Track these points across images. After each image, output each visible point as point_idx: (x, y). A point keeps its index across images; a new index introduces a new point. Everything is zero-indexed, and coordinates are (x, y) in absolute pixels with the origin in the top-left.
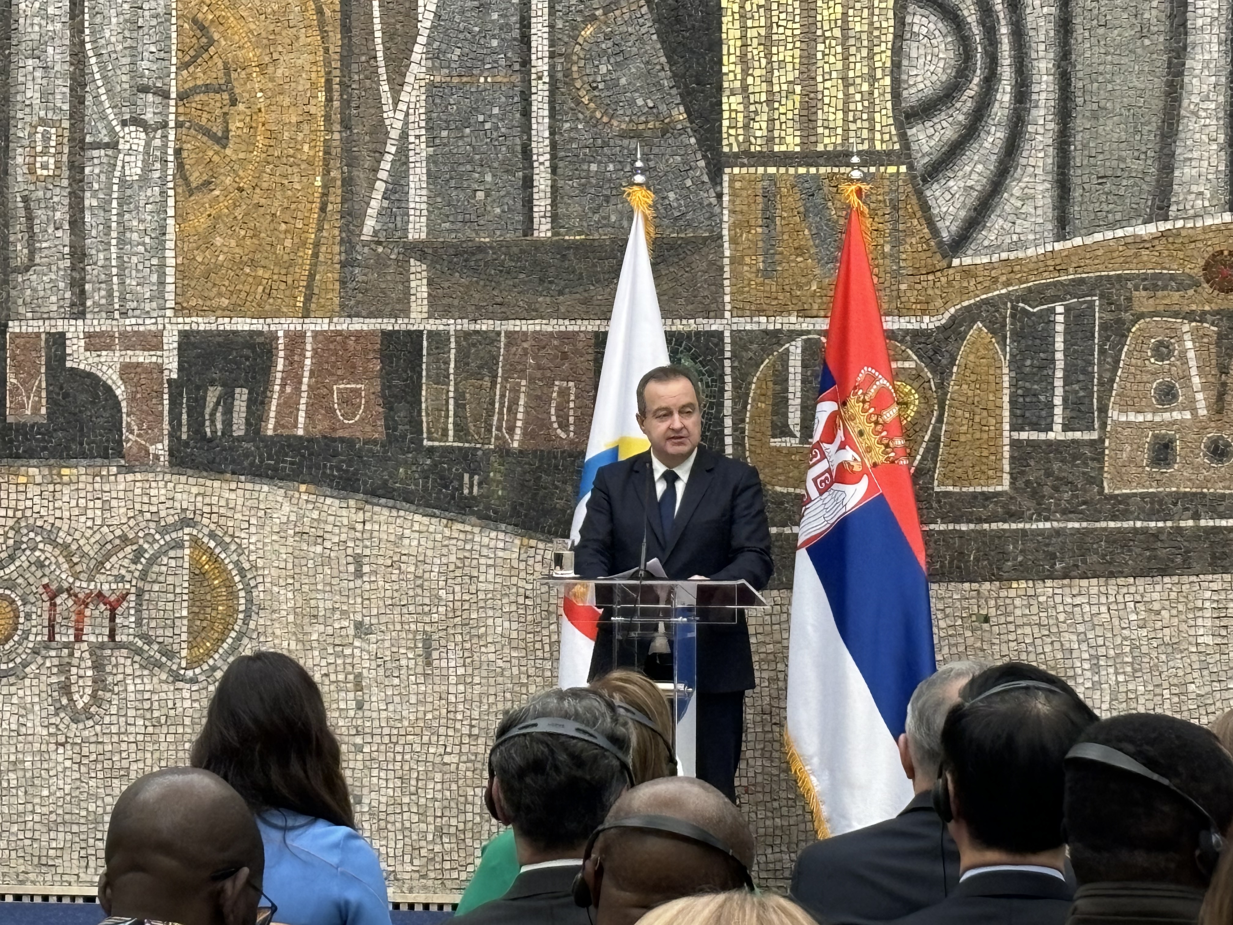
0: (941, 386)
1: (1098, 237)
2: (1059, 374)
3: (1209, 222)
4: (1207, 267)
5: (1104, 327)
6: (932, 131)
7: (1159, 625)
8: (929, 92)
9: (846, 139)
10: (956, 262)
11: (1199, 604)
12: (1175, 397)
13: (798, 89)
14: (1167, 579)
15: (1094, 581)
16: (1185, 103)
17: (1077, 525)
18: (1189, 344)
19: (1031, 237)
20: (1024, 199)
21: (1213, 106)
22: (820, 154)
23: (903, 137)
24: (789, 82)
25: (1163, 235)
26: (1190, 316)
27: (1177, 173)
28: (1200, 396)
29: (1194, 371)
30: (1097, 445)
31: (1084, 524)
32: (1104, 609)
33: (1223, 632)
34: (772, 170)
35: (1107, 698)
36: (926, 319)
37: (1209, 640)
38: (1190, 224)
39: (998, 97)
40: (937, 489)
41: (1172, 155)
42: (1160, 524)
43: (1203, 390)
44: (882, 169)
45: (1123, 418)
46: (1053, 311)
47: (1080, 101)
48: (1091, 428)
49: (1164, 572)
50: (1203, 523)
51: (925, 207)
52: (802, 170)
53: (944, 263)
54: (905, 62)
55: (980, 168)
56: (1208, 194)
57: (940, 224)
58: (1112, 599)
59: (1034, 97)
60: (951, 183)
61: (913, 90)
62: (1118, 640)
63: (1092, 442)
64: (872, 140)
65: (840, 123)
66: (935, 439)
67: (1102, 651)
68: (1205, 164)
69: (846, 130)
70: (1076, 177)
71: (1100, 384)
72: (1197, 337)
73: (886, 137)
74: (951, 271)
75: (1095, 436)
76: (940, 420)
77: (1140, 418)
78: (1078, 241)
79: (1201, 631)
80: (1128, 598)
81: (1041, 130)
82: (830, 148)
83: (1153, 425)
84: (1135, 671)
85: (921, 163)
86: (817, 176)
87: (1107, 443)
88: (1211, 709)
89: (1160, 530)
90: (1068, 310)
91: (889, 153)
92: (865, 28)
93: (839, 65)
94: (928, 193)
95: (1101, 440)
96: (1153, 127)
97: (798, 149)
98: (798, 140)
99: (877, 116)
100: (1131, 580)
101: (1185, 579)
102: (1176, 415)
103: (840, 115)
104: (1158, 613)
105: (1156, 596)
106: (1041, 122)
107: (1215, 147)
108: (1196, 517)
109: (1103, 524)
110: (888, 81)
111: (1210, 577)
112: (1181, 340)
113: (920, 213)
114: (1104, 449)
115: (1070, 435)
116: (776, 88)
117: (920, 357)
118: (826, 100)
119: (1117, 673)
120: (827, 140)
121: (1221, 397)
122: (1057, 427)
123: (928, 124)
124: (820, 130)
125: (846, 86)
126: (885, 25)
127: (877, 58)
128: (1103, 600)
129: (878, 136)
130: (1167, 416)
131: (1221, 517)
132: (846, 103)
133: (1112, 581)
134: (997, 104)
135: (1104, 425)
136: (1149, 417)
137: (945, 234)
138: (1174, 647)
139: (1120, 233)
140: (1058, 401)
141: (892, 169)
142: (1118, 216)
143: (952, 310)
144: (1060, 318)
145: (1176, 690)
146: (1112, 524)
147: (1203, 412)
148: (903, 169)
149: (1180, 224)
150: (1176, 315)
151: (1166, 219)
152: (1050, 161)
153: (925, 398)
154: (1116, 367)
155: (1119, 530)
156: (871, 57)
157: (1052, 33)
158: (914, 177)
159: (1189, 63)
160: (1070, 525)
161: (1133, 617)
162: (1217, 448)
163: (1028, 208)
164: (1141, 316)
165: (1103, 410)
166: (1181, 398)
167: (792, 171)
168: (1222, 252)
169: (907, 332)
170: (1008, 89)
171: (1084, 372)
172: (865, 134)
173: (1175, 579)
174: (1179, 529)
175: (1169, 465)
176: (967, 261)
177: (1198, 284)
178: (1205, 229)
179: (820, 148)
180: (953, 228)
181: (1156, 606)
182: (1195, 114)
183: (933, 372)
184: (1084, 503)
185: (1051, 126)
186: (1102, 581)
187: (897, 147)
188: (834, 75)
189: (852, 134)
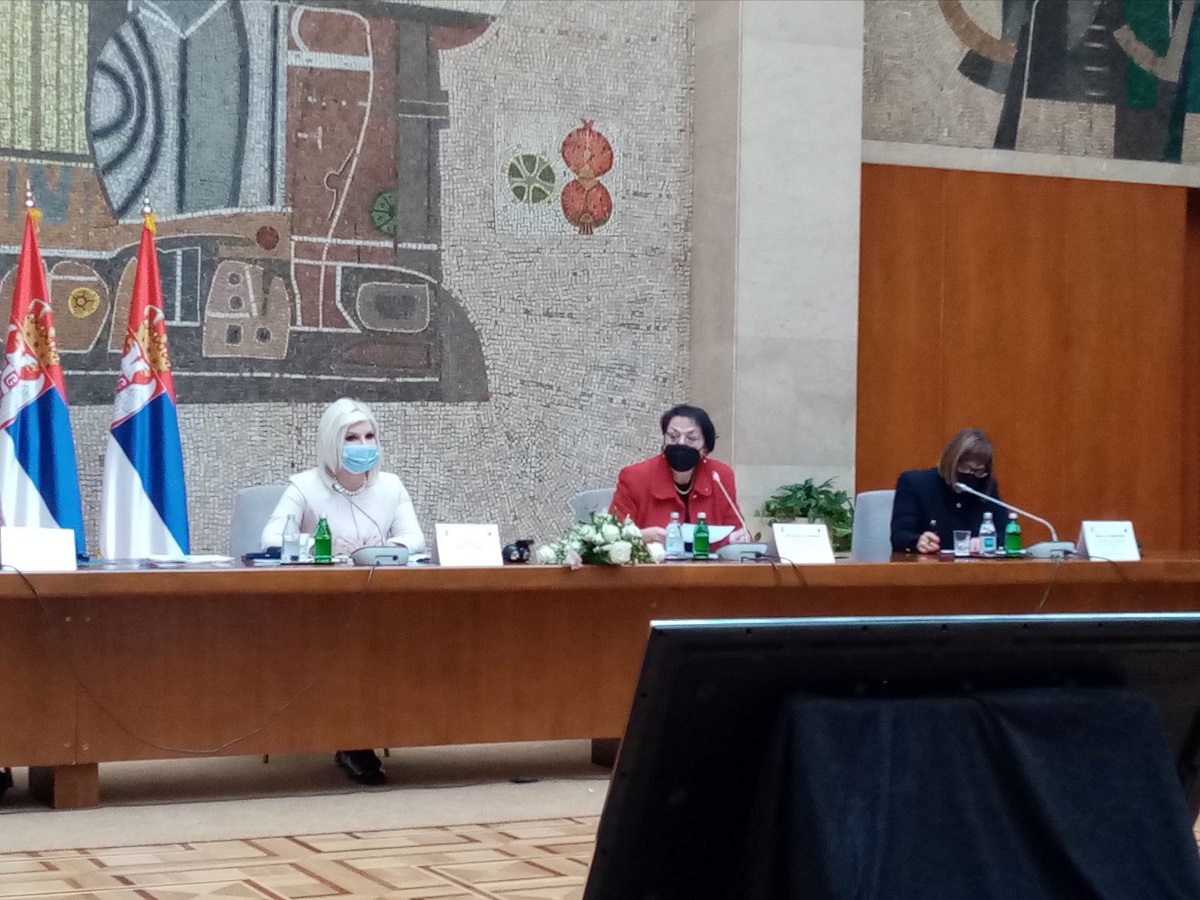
0: (113, 292)
1: (200, 214)
2: (178, 289)
3: (259, 210)
4: (258, 234)
5: (204, 264)
6: (108, 145)
7: (231, 430)
8: (107, 123)
9: (58, 146)
10: (121, 222)
11: (252, 419)
12: (241, 305)
13: (30, 113)
14: (235, 405)
15: (197, 405)
16: (247, 143)
17: (187, 374)
18: (248, 276)
19: (164, 211)
20: (161, 188)
21: (262, 146)
22: (42, 153)
23: (91, 147)
24: (25, 109)
25: (236, 215)
26: (249, 261)
27: (243, 182)
28: (254, 305)
29: (251, 291)
30: (199, 330)
31: (192, 374)
32: (202, 421)
33: (265, 434)
34: (13, 159)
35: (203, 470)
36: (104, 253)
37: (257, 438)
38: (249, 210)
39: (146, 130)
40: (110, 351)
41: (240, 172)
42: (233, 375)
43: (256, 301)
44: (79, 165)
45: (213, 315)
46: (175, 253)
47: (191, 136)
48: (196, 320)
49: (234, 400)
50: (256, 374)
51: (104, 189)
52: (32, 161)
53: (115, 222)
54: (92, 104)
55: (135, 169)
56: (259, 195)
57: (112, 199)
58: (206, 415)
59: (166, 132)
60: (119, 176)
61: (97, 121)
62: (209, 438)
63: (197, 328)
64: (73, 147)
65: (55, 135)
66: (109, 323)
67: (200, 444)
68: (258, 178)
69: (58, 141)
70: (189, 179)
71: (201, 296)
72: (252, 272)
73: (82, 146)
74: (118, 227)
75: (197, 324)
76: (111, 312)
77: (222, 316)
78: (189, 215)
79: (253, 433)
80: (215, 415)
81: (170, 151)
82: (49, 149)
83: (229, 319)
84: (218, 455)
85: (102, 163)
86: (40, 166)
87: (205, 329)
88: (257, 476)
89: (231, 378)
90: (184, 252)
91: (84, 156)
92: (70, 82)
93: (55, 102)
94: (106, 181)
95: (201, 327)
96: (231, 155)
97: (29, 149)
98: (29, 143)
99: (77, 134)
100: (216, 405)
101: (245, 405)
102: (241, 315)
103: (55, 131)
104: (230, 423)
105: (230, 414)
106: (169, 146)
107: (262, 169)
108: (252, 371)
109: (201, 374)
110: (83, 114)
111: (258, 404)
112: (244, 275)
113: (100, 192)
114: (202, 332)
115: (185, 324)
116: (16, 111)
117: (101, 276)
118: (47, 121)
119: (208, 456)
120: (47, 145)
121: (265, 307)
122: (177, 318)
123: (106, 141)
124: (43, 139)
125: (58, 114)
126: (81, 81)
127: (77, 100)
128: (201, 415)
129: (77, 145)
130: (236, 315)
131: (265, 371)
132: (58, 125)
133: (206, 405)
134: (145, 134)
135: (202, 319)
136: (227, 315)
137: (115, 206)
138: (238, 442)
139: (212, 212)
140: (178, 304)
141: (85, 165)
142: (211, 203)
143: (119, 249)
144: (179, 258)
145: (239, 466)
146: (207, 374)
147: (255, 314)
148: (92, 166)
149: (244, 210)
150: (242, 259)
151: (237, 206)
152: (174, 169)
153: (103, 298)
154: (210, 286)
155: (211, 377)
156: (73, 98)
157: (176, 97)
158: (98, 171)
159: (249, 122)
160: (184, 374)
161: (217, 425)
162: (262, 334)
163: (162, 194)
164: (224, 259)
165: (202, 310)
166: (244, 306)
167: (25, 161)
168: (265, 227)
169: (93, 260)
170: (152, 126)
171: (192, 289)
172: (70, 143)
173: (240, 405)
174: (243, 378)
175: (237, 342)
176: (128, 221)
177: (253, 244)
178: (258, 214)
179: (43, 149)
180: (120, 203)
181: (229, 420)
182: (253, 150)
183: (108, 283)
184: (192, 362)
185: (176, 149)
186: (201, 405)
187: (88, 153)
188: (52, 107)
189: (62, 143)
